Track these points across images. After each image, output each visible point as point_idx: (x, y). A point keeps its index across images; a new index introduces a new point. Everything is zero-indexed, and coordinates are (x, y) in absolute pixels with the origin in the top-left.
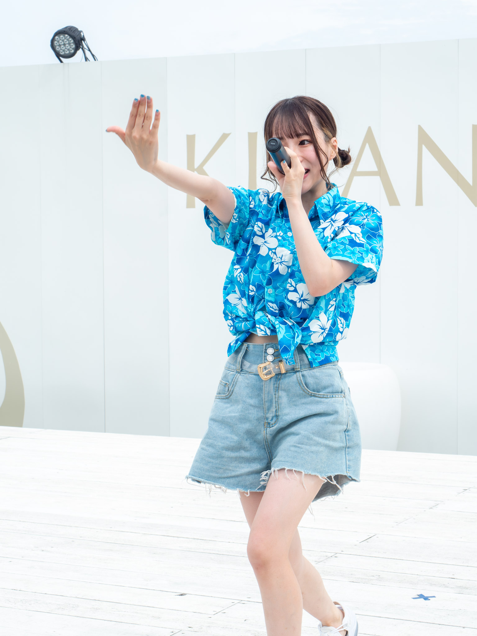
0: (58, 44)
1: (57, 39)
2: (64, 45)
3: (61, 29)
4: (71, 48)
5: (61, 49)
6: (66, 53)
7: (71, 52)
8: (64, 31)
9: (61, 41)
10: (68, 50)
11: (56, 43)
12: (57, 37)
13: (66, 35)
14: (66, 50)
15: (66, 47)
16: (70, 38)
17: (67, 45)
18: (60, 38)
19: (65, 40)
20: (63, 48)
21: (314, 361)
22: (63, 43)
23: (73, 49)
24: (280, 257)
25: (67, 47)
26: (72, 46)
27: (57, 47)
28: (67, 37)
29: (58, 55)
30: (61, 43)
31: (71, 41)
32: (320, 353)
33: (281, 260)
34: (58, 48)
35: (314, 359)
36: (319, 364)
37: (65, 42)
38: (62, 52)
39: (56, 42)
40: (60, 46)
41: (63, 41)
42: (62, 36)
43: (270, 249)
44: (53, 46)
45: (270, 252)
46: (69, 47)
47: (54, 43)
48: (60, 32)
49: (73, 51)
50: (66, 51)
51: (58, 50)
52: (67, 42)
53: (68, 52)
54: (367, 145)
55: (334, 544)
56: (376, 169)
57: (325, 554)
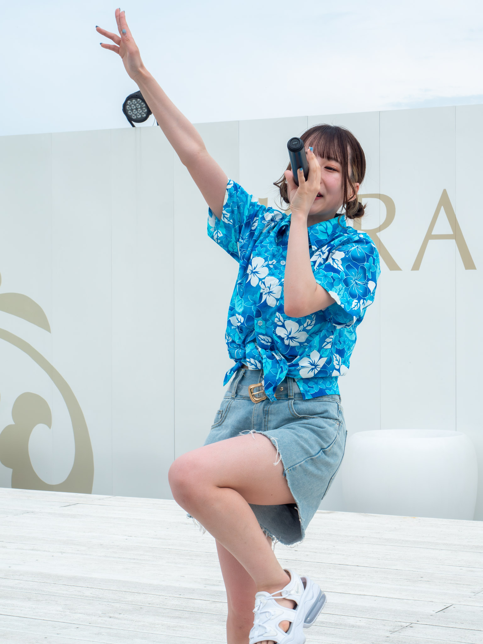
0: (130, 108)
1: (129, 103)
2: (137, 109)
3: (133, 94)
4: (143, 112)
5: (133, 114)
6: (138, 117)
7: (143, 116)
8: (137, 96)
9: (133, 105)
10: (140, 114)
11: (129, 108)
12: (129, 102)
13: (139, 100)
14: (138, 114)
15: (138, 111)
16: (142, 102)
17: (139, 109)
18: (132, 102)
19: (138, 104)
20: (135, 112)
21: (306, 393)
22: (135, 107)
23: (145, 113)
24: (268, 287)
25: (140, 111)
26: (144, 110)
27: (129, 111)
28: (139, 101)
29: (130, 120)
30: (133, 107)
31: (143, 105)
32: (314, 385)
33: (270, 290)
34: (130, 113)
35: (307, 392)
36: (311, 396)
37: (137, 106)
38: (134, 117)
39: (128, 106)
40: (132, 110)
41: (135, 105)
42: (134, 101)
43: (260, 280)
44: (125, 110)
45: (261, 282)
46: (141, 111)
47: (126, 108)
48: (132, 96)
49: (145, 115)
50: (139, 116)
51: (130, 114)
52: (140, 106)
53: (140, 116)
54: (442, 208)
55: (409, 614)
56: (451, 233)
57: (400, 624)
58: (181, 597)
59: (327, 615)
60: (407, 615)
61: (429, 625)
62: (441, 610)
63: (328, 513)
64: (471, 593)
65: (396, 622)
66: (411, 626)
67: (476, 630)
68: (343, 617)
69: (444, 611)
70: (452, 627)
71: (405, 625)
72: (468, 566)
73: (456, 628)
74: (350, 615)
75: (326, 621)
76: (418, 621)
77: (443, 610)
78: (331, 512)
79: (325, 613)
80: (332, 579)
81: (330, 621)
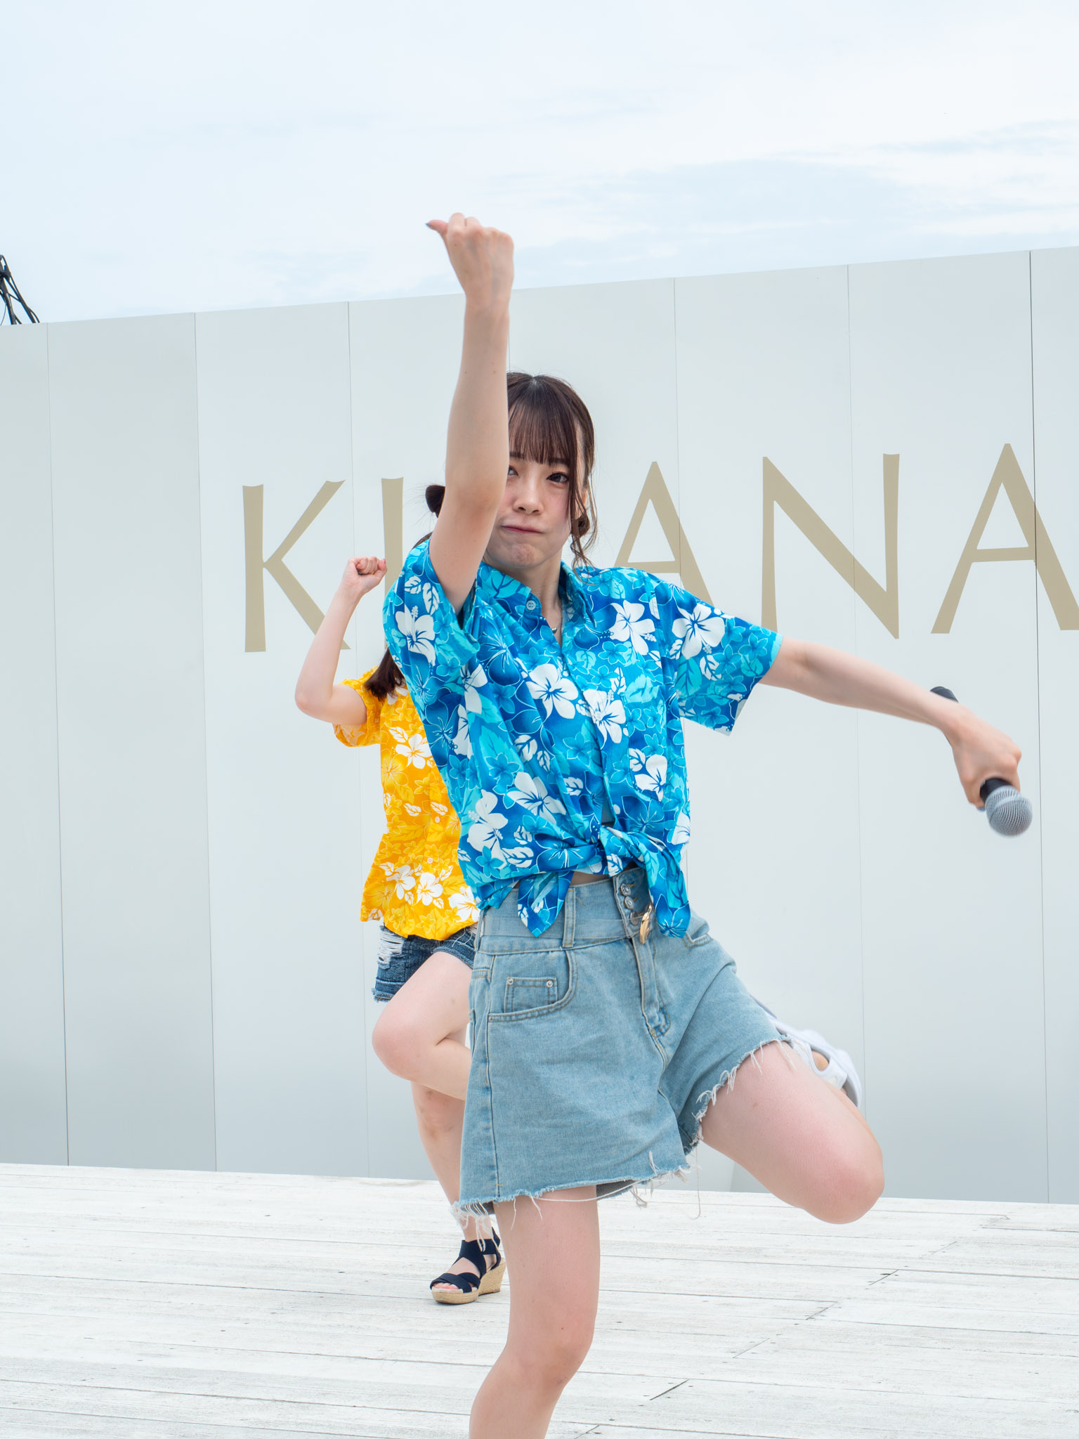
54: (650, 504)
55: (593, 1405)
56: (671, 558)
57: (572, 1427)
58: (85, 1386)
59: (413, 1413)
60: (588, 1407)
61: (636, 1427)
62: (662, 1394)
63: (412, 1185)
64: (727, 1352)
65: (563, 1424)
66: (595, 1431)
67: (740, 1434)
68: (448, 1416)
69: (669, 1394)
70: (686, 1431)
71: (583, 1428)
72: (720, 1294)
73: (695, 1431)
74: (463, 1413)
75: (411, 1427)
76: (611, 1420)
77: (665, 1393)
78: (418, 1183)
79: (407, 1409)
80: (422, 1332)
81: (420, 1427)
